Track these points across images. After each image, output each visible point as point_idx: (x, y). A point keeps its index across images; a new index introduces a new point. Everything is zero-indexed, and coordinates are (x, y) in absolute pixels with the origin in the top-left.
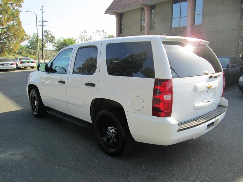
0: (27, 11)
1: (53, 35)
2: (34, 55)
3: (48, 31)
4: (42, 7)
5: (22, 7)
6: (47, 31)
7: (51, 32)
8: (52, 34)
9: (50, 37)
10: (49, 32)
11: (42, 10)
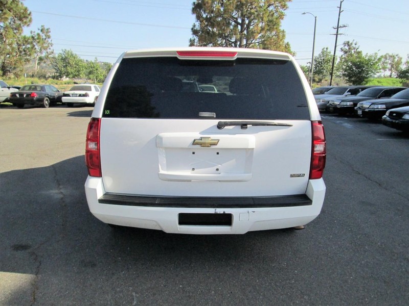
0: (304, 14)
1: (359, 50)
2: (319, 83)
3: (351, 44)
4: (341, 2)
5: (287, 8)
6: (350, 42)
7: (356, 44)
8: (358, 48)
9: (353, 52)
10: (353, 45)
11: (340, 8)
